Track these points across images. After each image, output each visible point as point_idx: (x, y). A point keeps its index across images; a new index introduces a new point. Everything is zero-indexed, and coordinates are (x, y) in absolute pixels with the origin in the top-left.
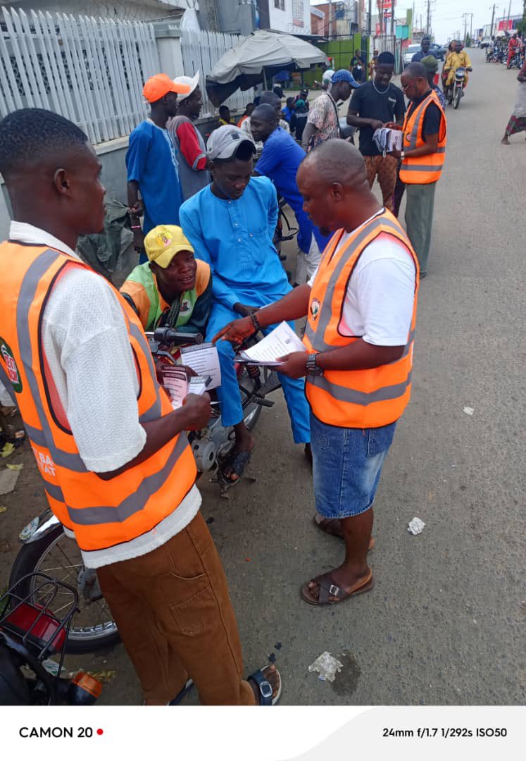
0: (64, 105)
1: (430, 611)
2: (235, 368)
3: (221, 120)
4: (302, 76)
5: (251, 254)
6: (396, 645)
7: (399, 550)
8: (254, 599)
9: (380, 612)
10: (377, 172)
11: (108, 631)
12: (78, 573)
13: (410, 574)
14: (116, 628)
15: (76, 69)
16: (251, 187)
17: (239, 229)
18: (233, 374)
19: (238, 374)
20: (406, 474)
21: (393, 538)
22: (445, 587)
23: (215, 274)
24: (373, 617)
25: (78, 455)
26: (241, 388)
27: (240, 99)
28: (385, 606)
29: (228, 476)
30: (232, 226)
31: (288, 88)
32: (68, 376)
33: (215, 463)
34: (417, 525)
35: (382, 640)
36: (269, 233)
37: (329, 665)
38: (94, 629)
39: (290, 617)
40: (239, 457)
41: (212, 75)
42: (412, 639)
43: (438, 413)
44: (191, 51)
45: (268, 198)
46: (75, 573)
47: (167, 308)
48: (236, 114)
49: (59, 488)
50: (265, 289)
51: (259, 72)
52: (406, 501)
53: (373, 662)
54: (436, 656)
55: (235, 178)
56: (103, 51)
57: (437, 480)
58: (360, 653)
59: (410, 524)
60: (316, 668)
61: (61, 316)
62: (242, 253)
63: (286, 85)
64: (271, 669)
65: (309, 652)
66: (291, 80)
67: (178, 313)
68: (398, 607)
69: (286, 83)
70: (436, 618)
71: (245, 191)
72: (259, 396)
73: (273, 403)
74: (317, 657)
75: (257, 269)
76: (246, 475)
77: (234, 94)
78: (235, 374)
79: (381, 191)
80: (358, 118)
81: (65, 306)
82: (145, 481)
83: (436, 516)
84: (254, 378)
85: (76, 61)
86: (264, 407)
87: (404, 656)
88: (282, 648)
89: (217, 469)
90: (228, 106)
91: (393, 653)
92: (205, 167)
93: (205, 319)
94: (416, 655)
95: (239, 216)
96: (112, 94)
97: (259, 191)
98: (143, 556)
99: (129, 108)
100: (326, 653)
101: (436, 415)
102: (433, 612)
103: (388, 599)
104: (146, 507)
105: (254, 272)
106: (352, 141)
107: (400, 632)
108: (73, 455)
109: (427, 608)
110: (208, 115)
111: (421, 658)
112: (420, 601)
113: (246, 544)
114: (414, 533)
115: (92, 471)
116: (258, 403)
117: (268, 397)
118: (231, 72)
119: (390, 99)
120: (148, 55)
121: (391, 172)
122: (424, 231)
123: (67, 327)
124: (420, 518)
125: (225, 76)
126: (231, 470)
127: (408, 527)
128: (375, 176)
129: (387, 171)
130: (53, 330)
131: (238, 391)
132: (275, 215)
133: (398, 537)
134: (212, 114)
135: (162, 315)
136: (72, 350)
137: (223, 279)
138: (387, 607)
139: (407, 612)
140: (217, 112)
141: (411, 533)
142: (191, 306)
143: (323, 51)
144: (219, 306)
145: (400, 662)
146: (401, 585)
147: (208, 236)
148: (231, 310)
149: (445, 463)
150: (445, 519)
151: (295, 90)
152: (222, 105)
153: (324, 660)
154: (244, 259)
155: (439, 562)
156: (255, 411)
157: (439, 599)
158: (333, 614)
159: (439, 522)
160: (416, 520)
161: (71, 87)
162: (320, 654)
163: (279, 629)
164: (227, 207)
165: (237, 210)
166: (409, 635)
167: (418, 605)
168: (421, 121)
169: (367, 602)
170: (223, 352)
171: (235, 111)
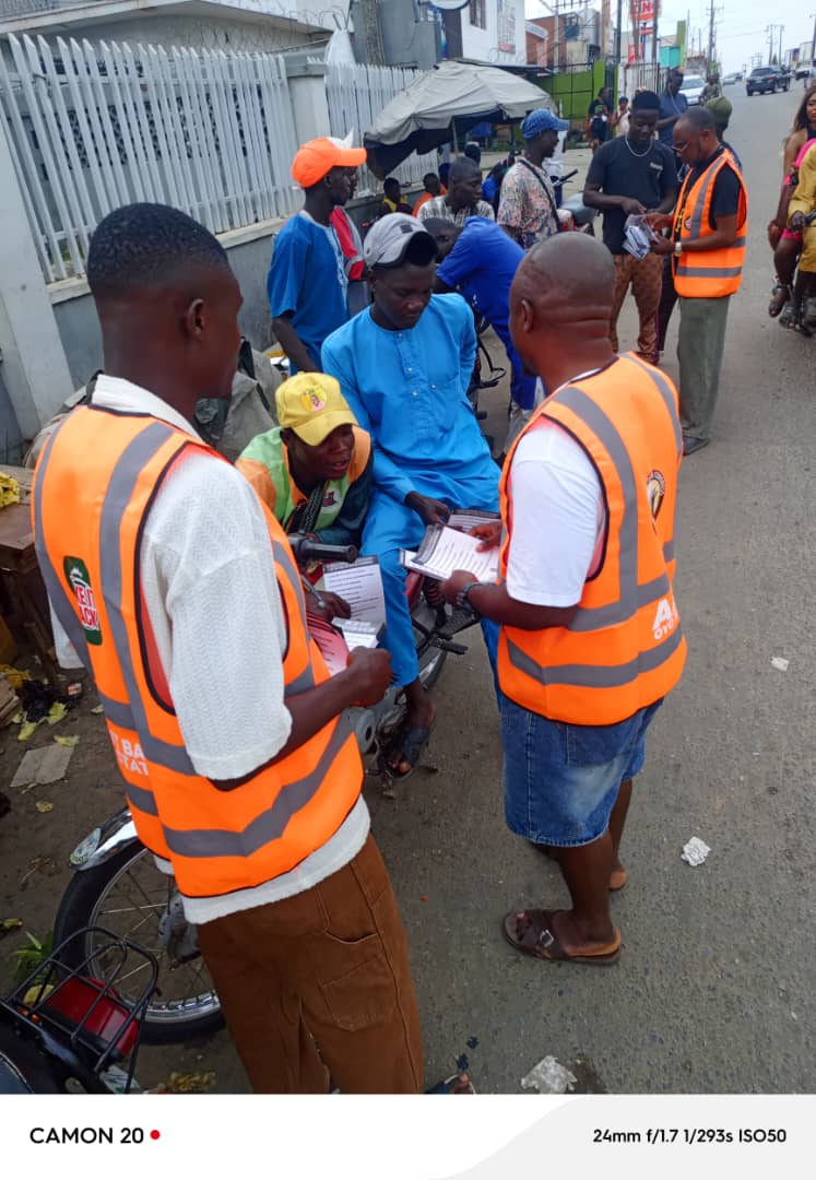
0: (148, 182)
1: (719, 994)
2: (406, 595)
3: (387, 201)
4: (512, 129)
5: (432, 415)
6: (664, 1049)
7: (667, 890)
8: (434, 963)
9: (637, 993)
10: (632, 279)
11: (206, 1009)
12: (160, 917)
13: (687, 931)
14: (218, 1005)
15: (167, 127)
16: (434, 311)
17: (415, 376)
18: (403, 605)
19: (410, 603)
20: (679, 766)
21: (658, 870)
22: (744, 956)
23: (377, 446)
24: (626, 1000)
25: (183, 749)
26: (415, 624)
27: (416, 167)
28: (645, 983)
29: (394, 766)
30: (403, 372)
31: (490, 148)
32: (175, 626)
33: (374, 743)
34: (696, 851)
35: (640, 1040)
36: (462, 382)
37: (554, 1077)
38: (183, 1005)
39: (492, 995)
40: (411, 736)
41: (373, 132)
42: (690, 1041)
43: (730, 665)
44: (341, 97)
45: (460, 328)
46: (156, 916)
47: (303, 500)
48: (409, 190)
49: (150, 794)
50: (456, 470)
51: (446, 126)
52: (678, 810)
53: (625, 1075)
54: (730, 1071)
55: (407, 293)
56: (208, 99)
57: (729, 777)
58: (605, 1060)
59: (686, 848)
60: (534, 1082)
61: (173, 531)
62: (419, 413)
63: (488, 144)
64: (460, 1081)
65: (521, 1055)
66: (494, 135)
67: (320, 508)
68: (666, 986)
69: (487, 140)
70: (729, 1006)
71: (423, 315)
72: (442, 636)
73: (466, 648)
74: (535, 1065)
75: (442, 438)
76: (423, 762)
77: (406, 161)
78: (407, 605)
79: (636, 309)
80: (601, 197)
81: (180, 515)
82: (285, 790)
83: (728, 836)
84: (435, 607)
85: (167, 115)
86: (449, 653)
87: (677, 1069)
88: (478, 1047)
89: (377, 753)
90: (397, 178)
91: (659, 1062)
92: (362, 276)
93: (361, 517)
94: (695, 1068)
95: (415, 356)
96: (221, 163)
97: (446, 316)
98: (276, 903)
99: (246, 186)
100: (549, 1057)
101: (726, 668)
102: (725, 996)
103: (650, 971)
104: (286, 834)
105: (437, 443)
106: (591, 231)
107: (670, 1027)
108: (176, 747)
109: (714, 989)
110: (366, 192)
111: (706, 1074)
112: (703, 978)
113: (421, 873)
114: (692, 863)
115: (205, 775)
116: (441, 648)
117: (458, 638)
118: (402, 126)
119: (652, 165)
120: (275, 103)
121: (654, 279)
122: (708, 373)
123: (183, 548)
124: (702, 839)
125: (393, 133)
126: (399, 756)
127: (683, 852)
128: (627, 287)
129: (648, 278)
130: (158, 553)
131: (410, 631)
132: (472, 352)
133: (666, 869)
134: (373, 191)
135: (293, 512)
136: (187, 586)
137: (389, 454)
138: (648, 984)
139: (681, 996)
140: (380, 188)
141: (687, 863)
142: (339, 499)
143: (547, 91)
144: (383, 497)
145: (671, 1079)
146: (672, 948)
147: (366, 388)
148: (401, 504)
149: (742, 749)
150: (743, 840)
151: (501, 150)
152: (387, 177)
153: (546, 1069)
154: (421, 423)
155: (734, 914)
156: (436, 659)
157: (734, 975)
158: (561, 993)
159: (732, 846)
160: (695, 841)
161: (159, 153)
162: (540, 1059)
163: (475, 1014)
164: (395, 343)
165: (412, 347)
166: (685, 1033)
167: (699, 983)
168: (709, 195)
169: (615, 975)
170: (388, 572)
171: (408, 185)
